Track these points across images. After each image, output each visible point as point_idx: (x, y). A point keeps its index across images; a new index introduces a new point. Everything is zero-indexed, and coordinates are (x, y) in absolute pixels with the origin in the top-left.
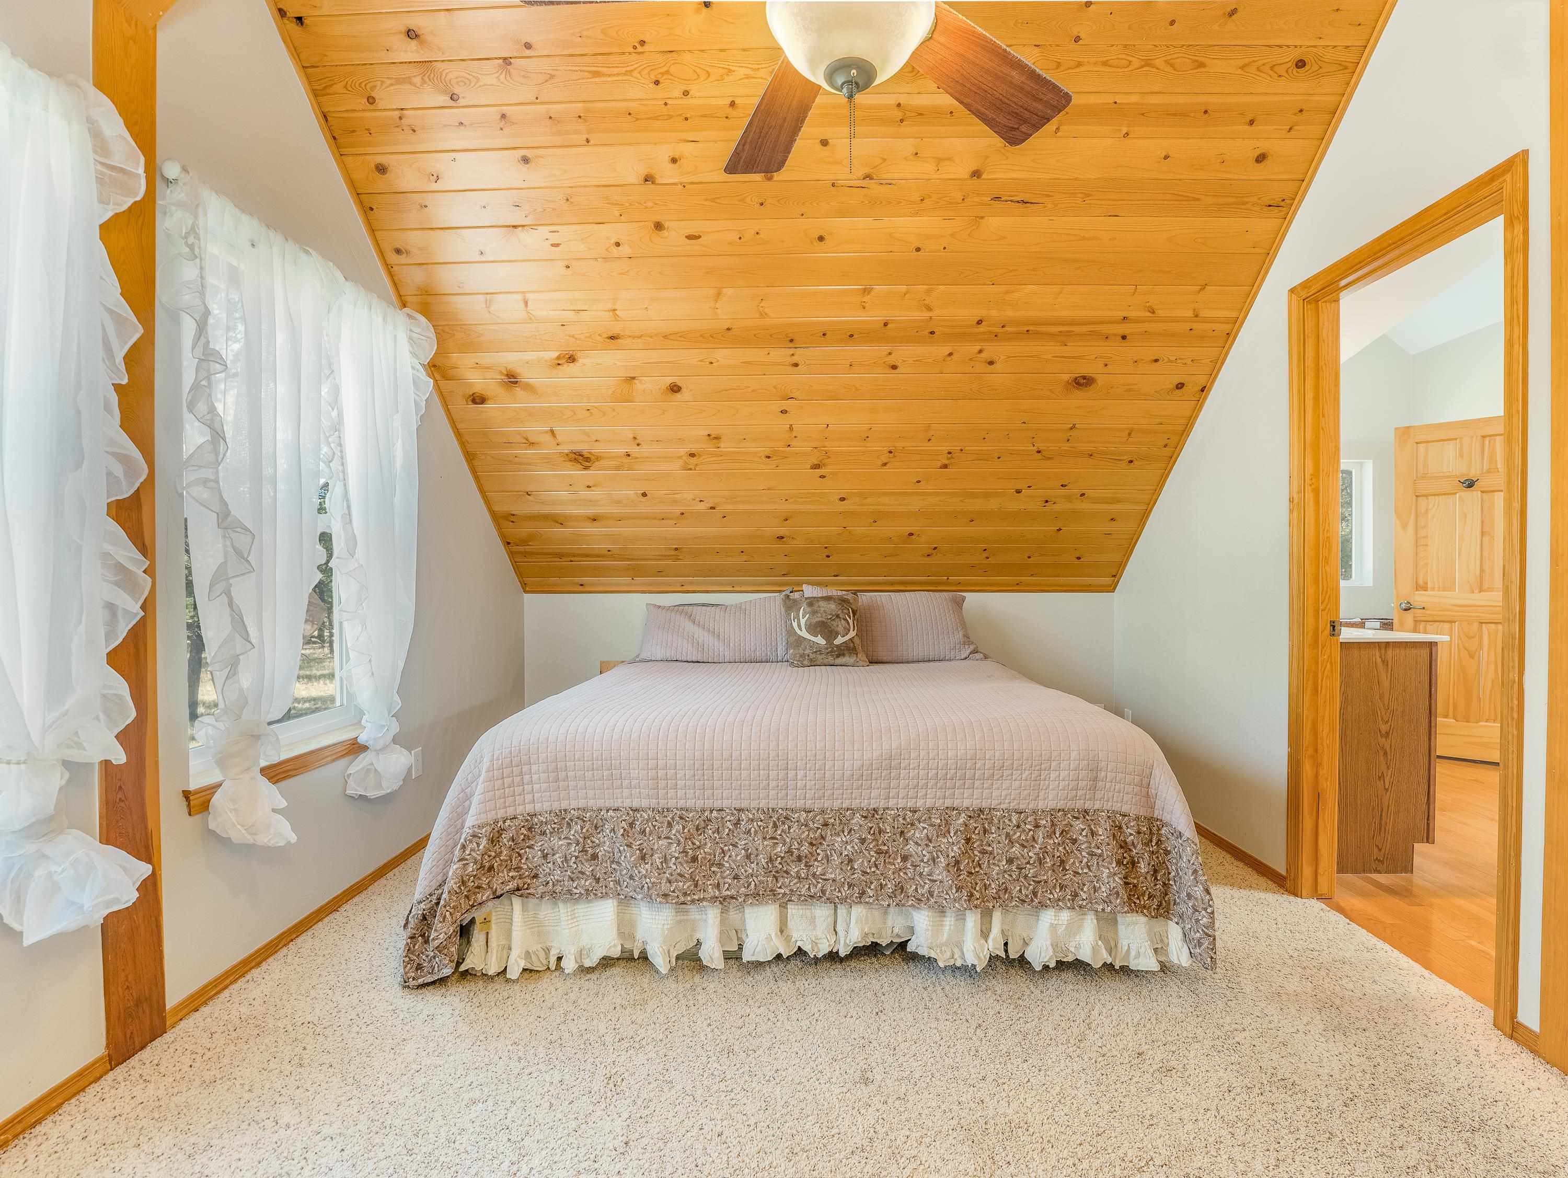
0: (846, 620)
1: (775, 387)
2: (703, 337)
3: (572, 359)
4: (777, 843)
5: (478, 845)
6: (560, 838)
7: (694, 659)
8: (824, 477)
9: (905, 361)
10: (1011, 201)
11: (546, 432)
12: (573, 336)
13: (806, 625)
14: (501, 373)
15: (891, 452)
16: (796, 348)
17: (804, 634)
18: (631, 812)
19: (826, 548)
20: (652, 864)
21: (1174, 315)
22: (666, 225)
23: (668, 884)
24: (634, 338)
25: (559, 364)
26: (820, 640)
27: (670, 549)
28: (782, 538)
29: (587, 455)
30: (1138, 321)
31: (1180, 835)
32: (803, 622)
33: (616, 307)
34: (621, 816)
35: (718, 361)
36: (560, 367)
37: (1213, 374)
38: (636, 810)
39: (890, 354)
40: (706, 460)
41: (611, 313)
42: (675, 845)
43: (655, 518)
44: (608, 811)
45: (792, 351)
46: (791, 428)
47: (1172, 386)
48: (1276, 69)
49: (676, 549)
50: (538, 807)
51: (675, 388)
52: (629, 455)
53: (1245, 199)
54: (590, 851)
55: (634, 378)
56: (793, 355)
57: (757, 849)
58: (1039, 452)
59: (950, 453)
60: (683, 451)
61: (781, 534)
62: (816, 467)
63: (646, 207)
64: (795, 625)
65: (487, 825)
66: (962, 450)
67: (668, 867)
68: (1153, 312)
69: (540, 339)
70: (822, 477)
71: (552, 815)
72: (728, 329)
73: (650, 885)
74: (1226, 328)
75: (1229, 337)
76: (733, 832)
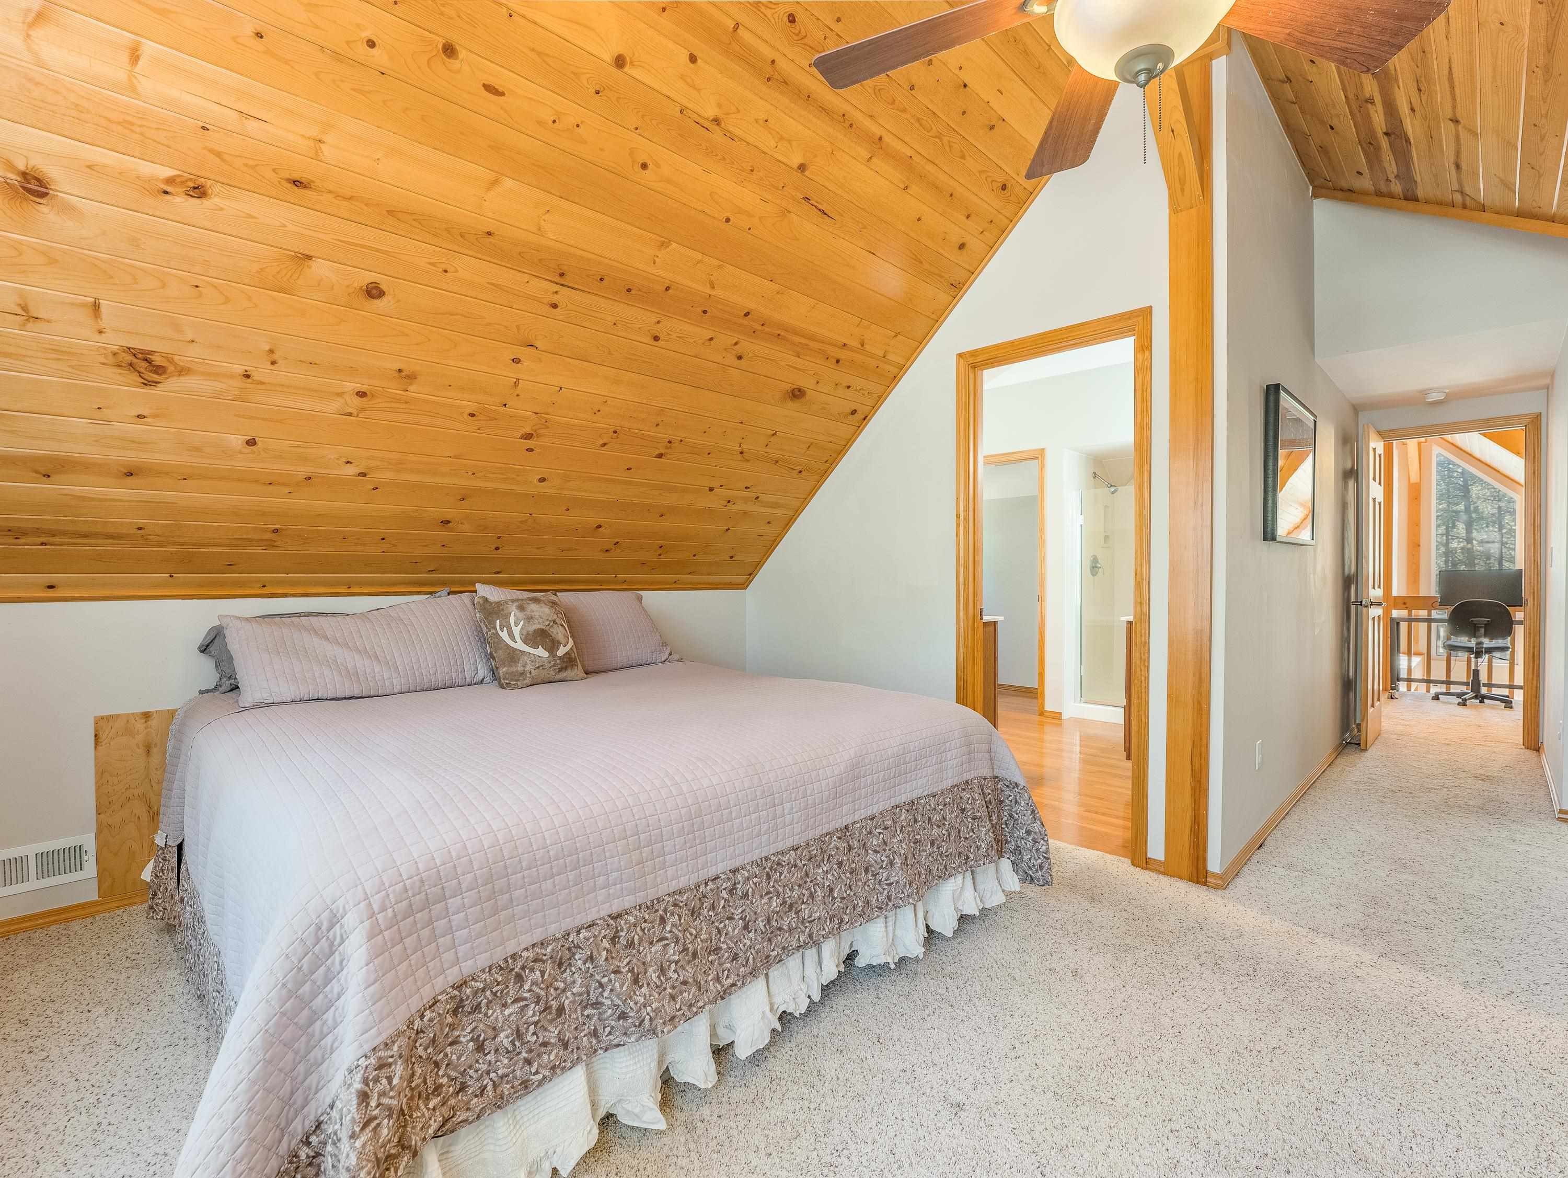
0: (562, 625)
1: (518, 327)
2: (449, 232)
3: (199, 191)
4: (772, 898)
5: (390, 1079)
6: (505, 1006)
7: (348, 694)
8: (532, 450)
9: (669, 334)
10: (816, 207)
11: (83, 305)
12: (218, 155)
13: (521, 634)
14: (10, 166)
15: (615, 432)
16: (563, 285)
17: (520, 645)
18: (612, 922)
19: (499, 538)
20: (648, 984)
21: (873, 352)
22: (462, 54)
23: (672, 1003)
24: (337, 196)
25: (166, 192)
26: (541, 652)
27: (265, 530)
28: (448, 522)
29: (158, 360)
30: (852, 349)
31: (1017, 785)
32: (516, 631)
33: (325, 138)
34: (600, 932)
35: (456, 271)
36: (167, 197)
37: (875, 407)
38: (618, 916)
39: (658, 322)
40: (381, 405)
41: (312, 144)
42: (673, 945)
43: (256, 481)
44: (578, 932)
45: (556, 288)
46: (516, 384)
47: (849, 411)
48: (994, 183)
49: (276, 531)
50: (467, 967)
51: (374, 292)
52: (248, 376)
53: (943, 274)
54: (554, 1004)
55: (309, 258)
56: (556, 292)
57: (755, 913)
58: (742, 453)
59: (670, 442)
60: (351, 386)
61: (448, 518)
62: (528, 436)
63: (442, 14)
64: (504, 635)
65: (398, 1035)
66: (681, 441)
67: (667, 980)
68: (862, 345)
69: (142, 134)
70: (530, 450)
71: (493, 971)
72: (489, 234)
73: (652, 1014)
74: (894, 370)
75: (895, 379)
76: (729, 902)
